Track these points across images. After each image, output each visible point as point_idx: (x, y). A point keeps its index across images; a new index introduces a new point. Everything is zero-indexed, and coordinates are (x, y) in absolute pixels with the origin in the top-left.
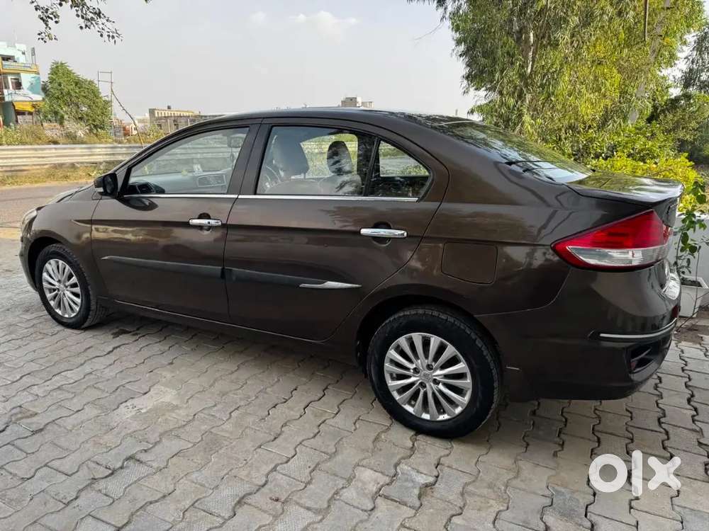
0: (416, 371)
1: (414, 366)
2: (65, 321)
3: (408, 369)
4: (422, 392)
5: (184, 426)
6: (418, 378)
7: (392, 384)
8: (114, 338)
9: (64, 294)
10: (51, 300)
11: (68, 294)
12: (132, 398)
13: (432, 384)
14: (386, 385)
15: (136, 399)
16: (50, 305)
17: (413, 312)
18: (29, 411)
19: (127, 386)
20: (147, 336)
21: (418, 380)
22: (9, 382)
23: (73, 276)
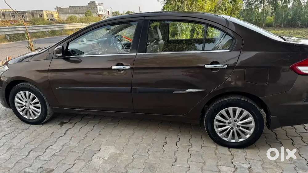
0: (229, 123)
1: (228, 121)
2: (30, 121)
3: (225, 123)
4: (231, 131)
5: (132, 162)
6: (230, 126)
7: (217, 130)
8: (61, 126)
9: (30, 108)
10: (20, 112)
11: (32, 107)
12: (95, 154)
13: (236, 128)
14: (215, 131)
15: (97, 154)
16: (20, 114)
17: (228, 99)
18: (48, 169)
19: (88, 148)
20: (77, 123)
21: (230, 127)
22: (25, 157)
23: (35, 98)
